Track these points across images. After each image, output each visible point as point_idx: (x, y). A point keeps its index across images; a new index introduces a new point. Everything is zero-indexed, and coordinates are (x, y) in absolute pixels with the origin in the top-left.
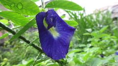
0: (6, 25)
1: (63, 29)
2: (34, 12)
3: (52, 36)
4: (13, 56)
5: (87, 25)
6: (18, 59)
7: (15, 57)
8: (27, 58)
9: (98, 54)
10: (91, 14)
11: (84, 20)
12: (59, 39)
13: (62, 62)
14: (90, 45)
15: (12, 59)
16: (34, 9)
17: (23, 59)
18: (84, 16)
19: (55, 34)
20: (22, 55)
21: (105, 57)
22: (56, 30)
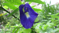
0: (6, 9)
1: (32, 14)
2: (19, 4)
3: (26, 17)
4: (12, 22)
5: (51, 10)
6: (15, 23)
7: (13, 22)
8: (19, 23)
9: (54, 26)
10: (54, 5)
11: (50, 8)
12: (29, 19)
13: (33, 28)
14: (50, 21)
15: (12, 23)
16: (19, 2)
17: (17, 23)
18: (50, 5)
19: (28, 16)
20: (16, 22)
21: (57, 28)
22: (29, 14)
